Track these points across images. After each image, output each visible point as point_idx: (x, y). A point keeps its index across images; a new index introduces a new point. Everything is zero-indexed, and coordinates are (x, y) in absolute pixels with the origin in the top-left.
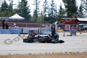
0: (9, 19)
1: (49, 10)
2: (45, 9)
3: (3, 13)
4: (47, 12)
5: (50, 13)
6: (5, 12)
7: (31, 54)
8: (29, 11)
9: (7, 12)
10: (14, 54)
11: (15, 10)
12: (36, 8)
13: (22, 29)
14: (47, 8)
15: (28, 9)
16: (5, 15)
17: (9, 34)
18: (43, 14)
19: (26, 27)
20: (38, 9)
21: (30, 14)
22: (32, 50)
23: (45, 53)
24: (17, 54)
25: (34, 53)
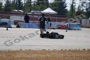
0: (41, 13)
1: (86, 5)
2: (82, 3)
3: (39, 7)
4: (85, 7)
5: (87, 8)
6: (40, 6)
7: (44, 50)
8: (66, 5)
9: (43, 6)
10: (26, 50)
11: (51, 4)
12: (72, 2)
13: (51, 23)
14: (85, 3)
15: (64, 3)
16: (41, 9)
17: (36, 28)
18: (80, 9)
19: (56, 22)
20: (74, 3)
21: (66, 8)
22: (48, 46)
23: (60, 50)
24: (29, 50)
25: (48, 50)
